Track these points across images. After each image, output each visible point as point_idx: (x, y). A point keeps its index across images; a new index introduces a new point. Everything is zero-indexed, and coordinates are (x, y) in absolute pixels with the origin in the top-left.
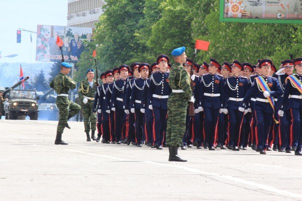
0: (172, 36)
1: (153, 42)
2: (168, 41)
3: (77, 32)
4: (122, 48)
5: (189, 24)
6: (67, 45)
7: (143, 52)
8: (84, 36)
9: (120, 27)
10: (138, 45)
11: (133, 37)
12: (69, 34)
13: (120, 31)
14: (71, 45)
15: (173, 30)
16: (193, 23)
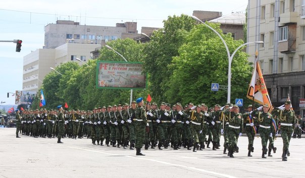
0: (72, 94)
1: (64, 97)
2: (70, 96)
3: (31, 93)
4: (50, 99)
5: (78, 90)
6: (27, 98)
7: (58, 101)
8: (34, 95)
9: (49, 91)
10: (56, 98)
11: (55, 95)
12: (28, 94)
13: (49, 93)
14: (29, 98)
15: (72, 92)
16: (80, 90)
